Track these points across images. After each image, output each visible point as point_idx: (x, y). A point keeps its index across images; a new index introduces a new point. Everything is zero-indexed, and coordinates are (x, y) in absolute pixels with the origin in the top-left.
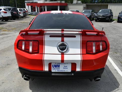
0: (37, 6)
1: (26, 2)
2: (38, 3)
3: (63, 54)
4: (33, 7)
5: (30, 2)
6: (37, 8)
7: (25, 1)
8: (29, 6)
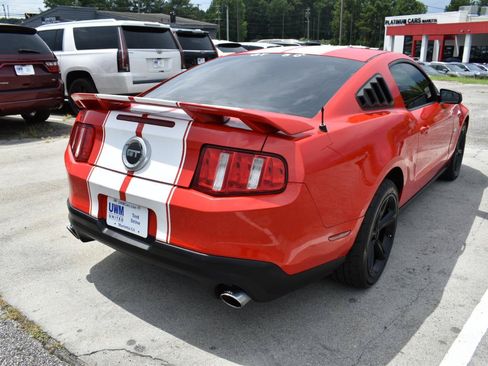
0: (427, 36)
1: (387, 22)
2: (439, 22)
3: (130, 174)
4: (414, 39)
5: (405, 21)
6: (431, 45)
7: (387, 19)
8: (396, 37)
